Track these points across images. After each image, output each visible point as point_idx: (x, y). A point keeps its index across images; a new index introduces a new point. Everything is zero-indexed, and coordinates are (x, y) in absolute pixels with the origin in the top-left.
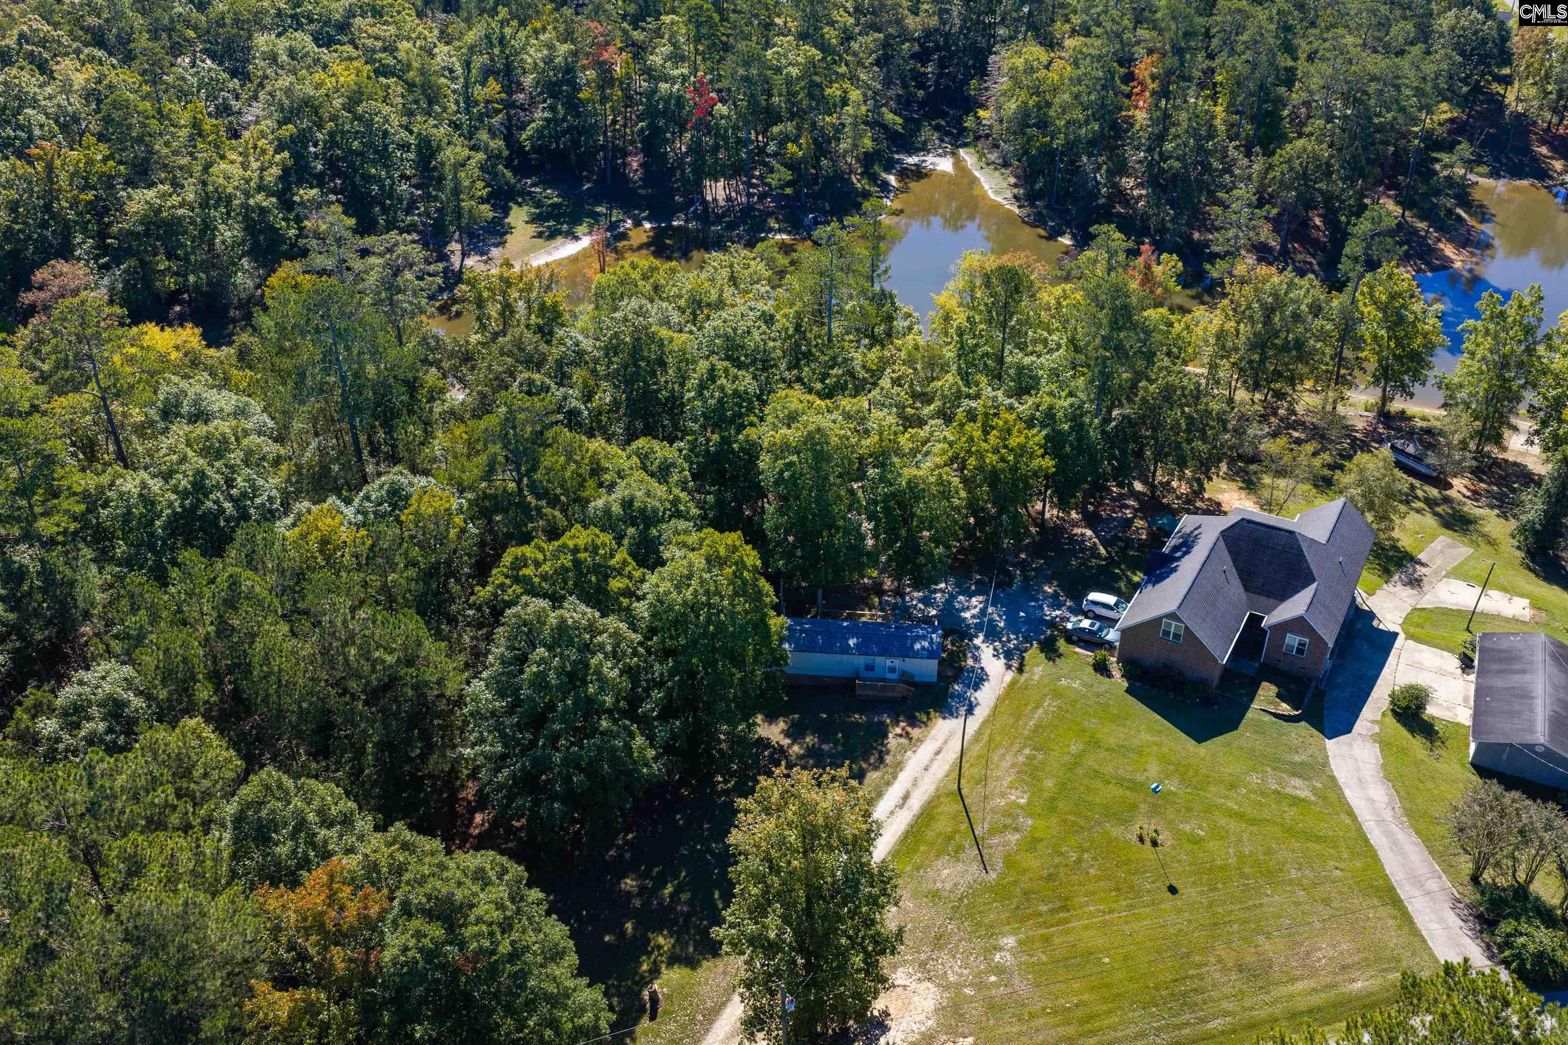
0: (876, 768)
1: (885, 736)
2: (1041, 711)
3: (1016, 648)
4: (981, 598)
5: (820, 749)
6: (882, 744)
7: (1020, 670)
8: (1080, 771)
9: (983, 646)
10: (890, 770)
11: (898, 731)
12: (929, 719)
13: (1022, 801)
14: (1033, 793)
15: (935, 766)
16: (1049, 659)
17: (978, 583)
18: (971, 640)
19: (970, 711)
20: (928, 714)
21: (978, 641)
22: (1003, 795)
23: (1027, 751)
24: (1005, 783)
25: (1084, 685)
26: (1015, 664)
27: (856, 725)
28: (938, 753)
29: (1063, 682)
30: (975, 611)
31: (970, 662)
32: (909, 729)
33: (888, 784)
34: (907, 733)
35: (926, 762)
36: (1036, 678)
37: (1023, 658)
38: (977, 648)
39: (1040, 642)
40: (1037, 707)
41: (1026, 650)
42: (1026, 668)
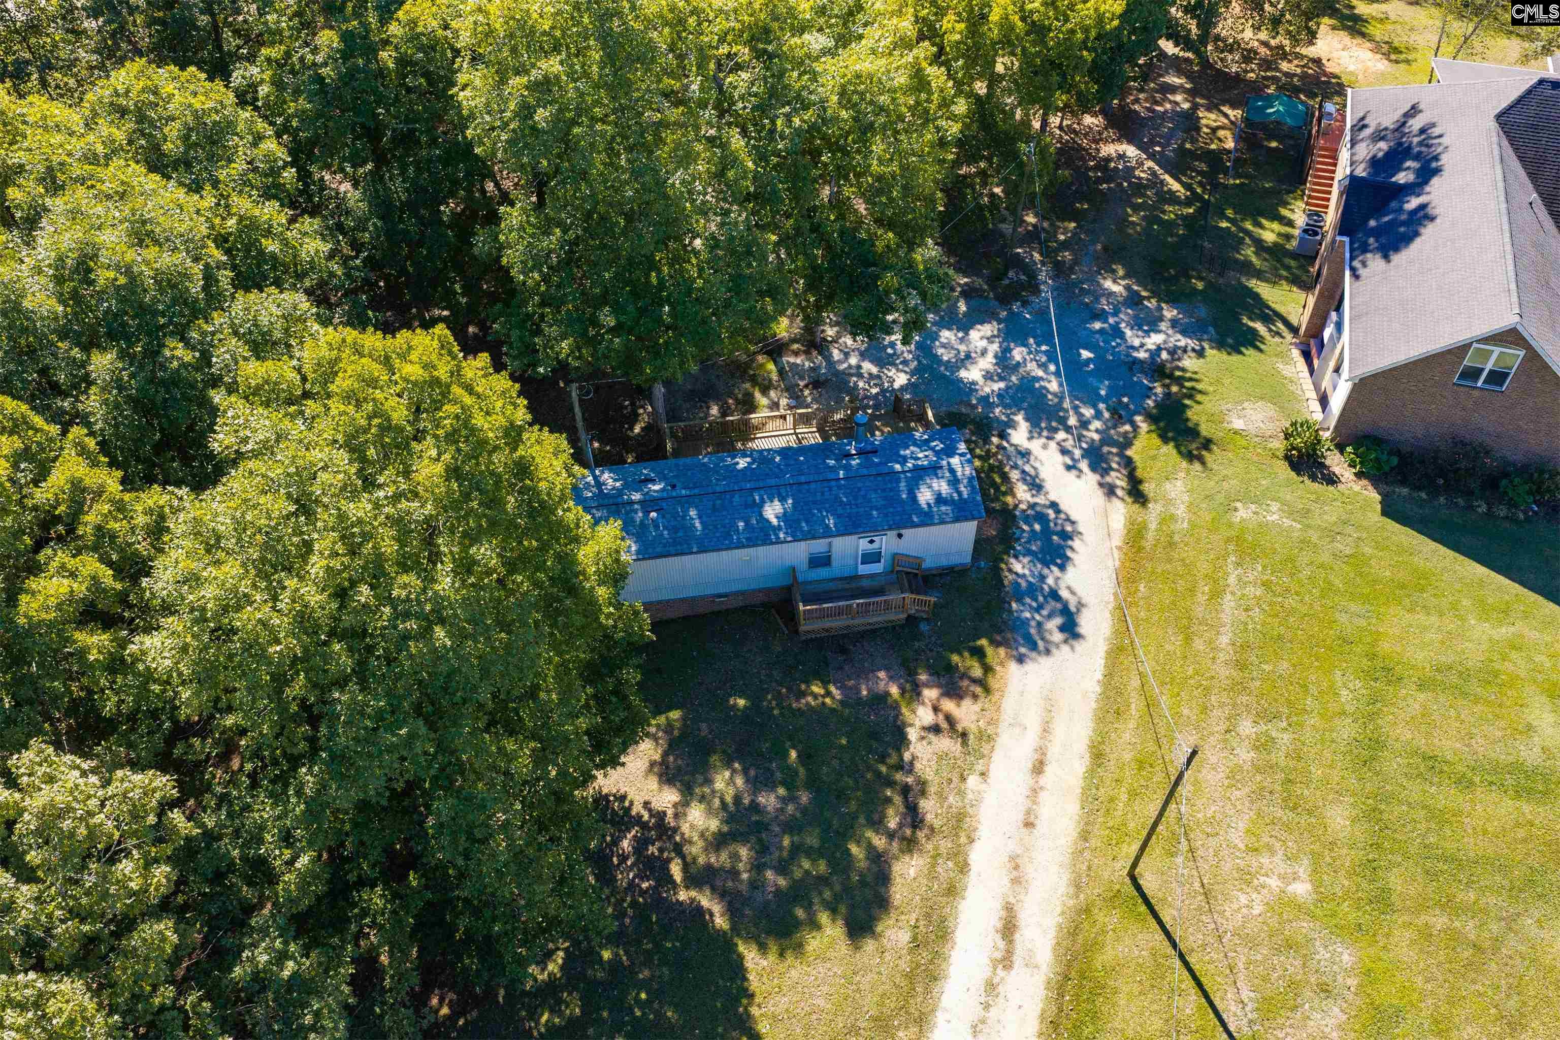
0: (910, 845)
1: (900, 739)
2: (1228, 602)
3: (1106, 440)
4: (988, 329)
5: (755, 807)
6: (900, 766)
7: (1137, 494)
8: (1392, 764)
9: (1035, 446)
10: (945, 845)
11: (924, 715)
12: (988, 669)
13: (1301, 889)
14: (1316, 858)
15: (1047, 809)
16: (1190, 457)
17: (968, 293)
18: (1003, 436)
19: (1070, 629)
20: (979, 653)
21: (1020, 435)
22: (1247, 878)
23: (1247, 727)
24: (1237, 838)
25: (1291, 512)
26: (1118, 479)
27: (821, 715)
28: (1039, 768)
29: (1244, 513)
30: (987, 363)
31: (1023, 493)
32: (948, 705)
33: (952, 891)
34: (949, 718)
35: (1023, 804)
36: (1181, 511)
37: (1129, 463)
38: (1025, 454)
39: (1151, 418)
40: (1216, 594)
41: (1128, 443)
42: (1148, 488)
